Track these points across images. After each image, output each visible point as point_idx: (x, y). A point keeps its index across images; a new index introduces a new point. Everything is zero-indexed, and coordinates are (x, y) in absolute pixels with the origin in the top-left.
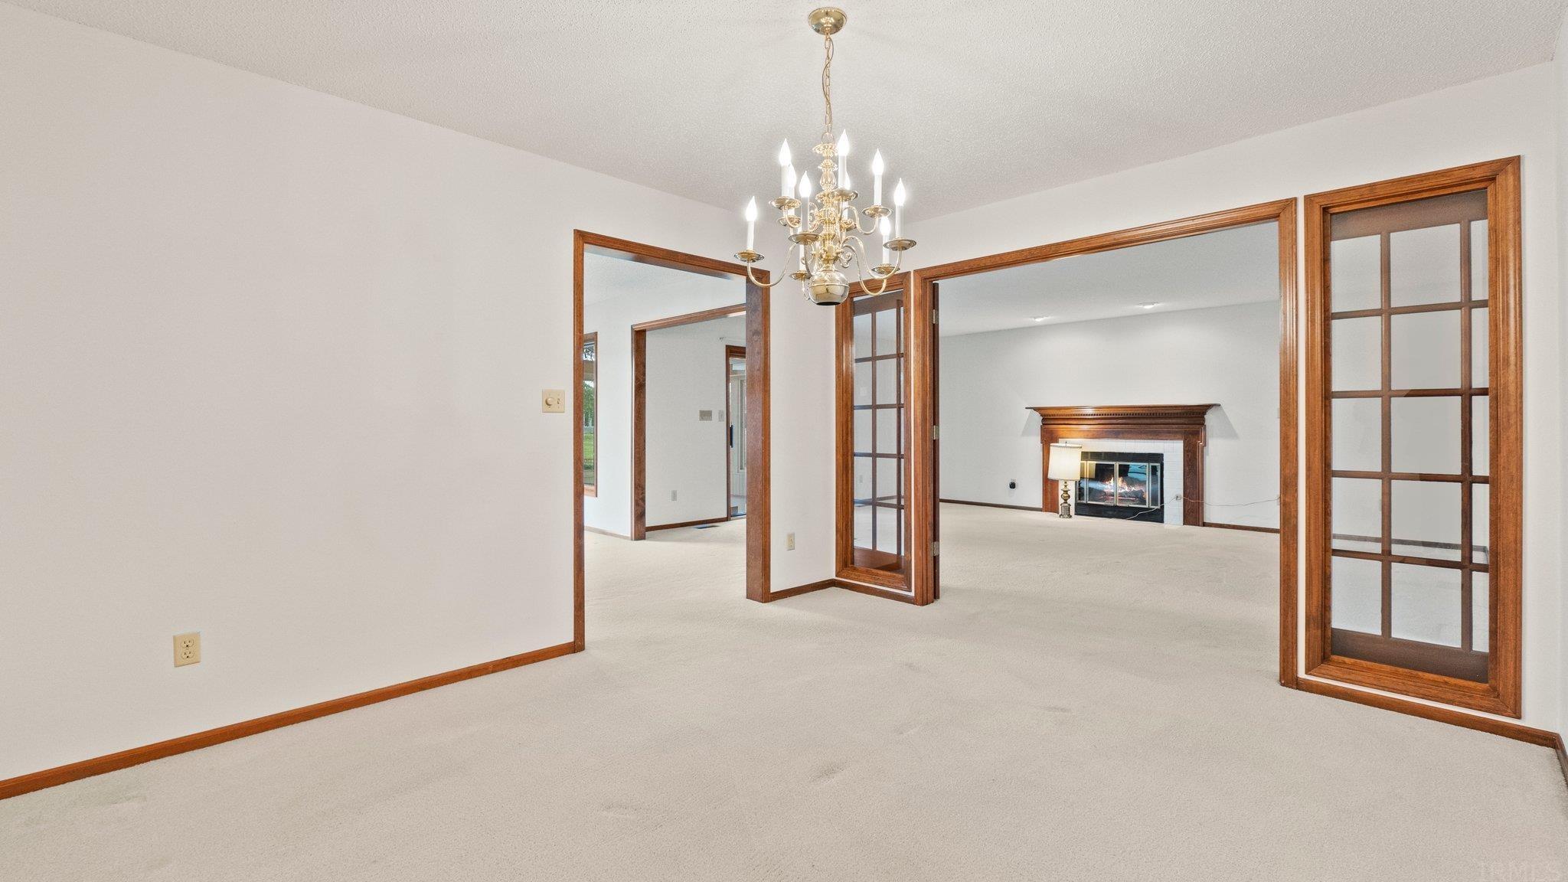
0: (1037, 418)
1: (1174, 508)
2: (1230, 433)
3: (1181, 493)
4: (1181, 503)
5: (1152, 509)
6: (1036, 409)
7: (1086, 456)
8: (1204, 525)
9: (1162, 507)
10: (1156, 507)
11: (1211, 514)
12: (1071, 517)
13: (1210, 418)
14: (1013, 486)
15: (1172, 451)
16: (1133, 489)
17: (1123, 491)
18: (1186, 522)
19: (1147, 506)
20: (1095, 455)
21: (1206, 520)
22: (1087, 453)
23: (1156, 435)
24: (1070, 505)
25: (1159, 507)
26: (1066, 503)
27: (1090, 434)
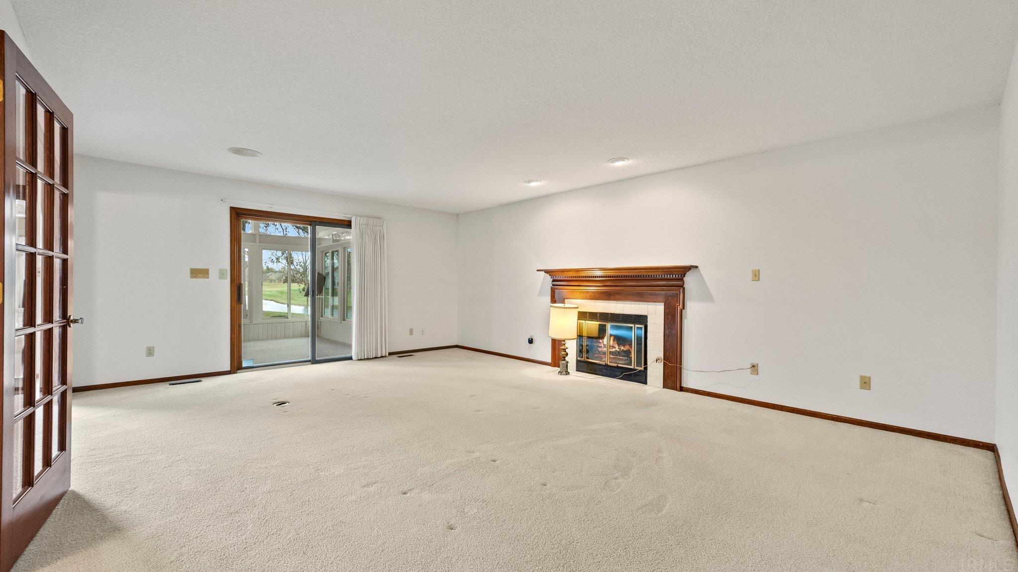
0: (549, 279)
1: (655, 371)
2: (708, 297)
3: (661, 355)
4: (661, 365)
5: (637, 370)
6: (547, 272)
7: (583, 315)
8: (682, 389)
9: (646, 368)
10: (640, 368)
11: (689, 381)
12: (567, 373)
13: (690, 280)
14: (531, 341)
15: (655, 312)
16: (622, 348)
17: (614, 350)
18: (666, 386)
19: (632, 367)
20: (593, 316)
21: (684, 385)
22: (585, 313)
23: (640, 297)
24: (567, 362)
25: (642, 369)
26: (565, 360)
27: (588, 295)
